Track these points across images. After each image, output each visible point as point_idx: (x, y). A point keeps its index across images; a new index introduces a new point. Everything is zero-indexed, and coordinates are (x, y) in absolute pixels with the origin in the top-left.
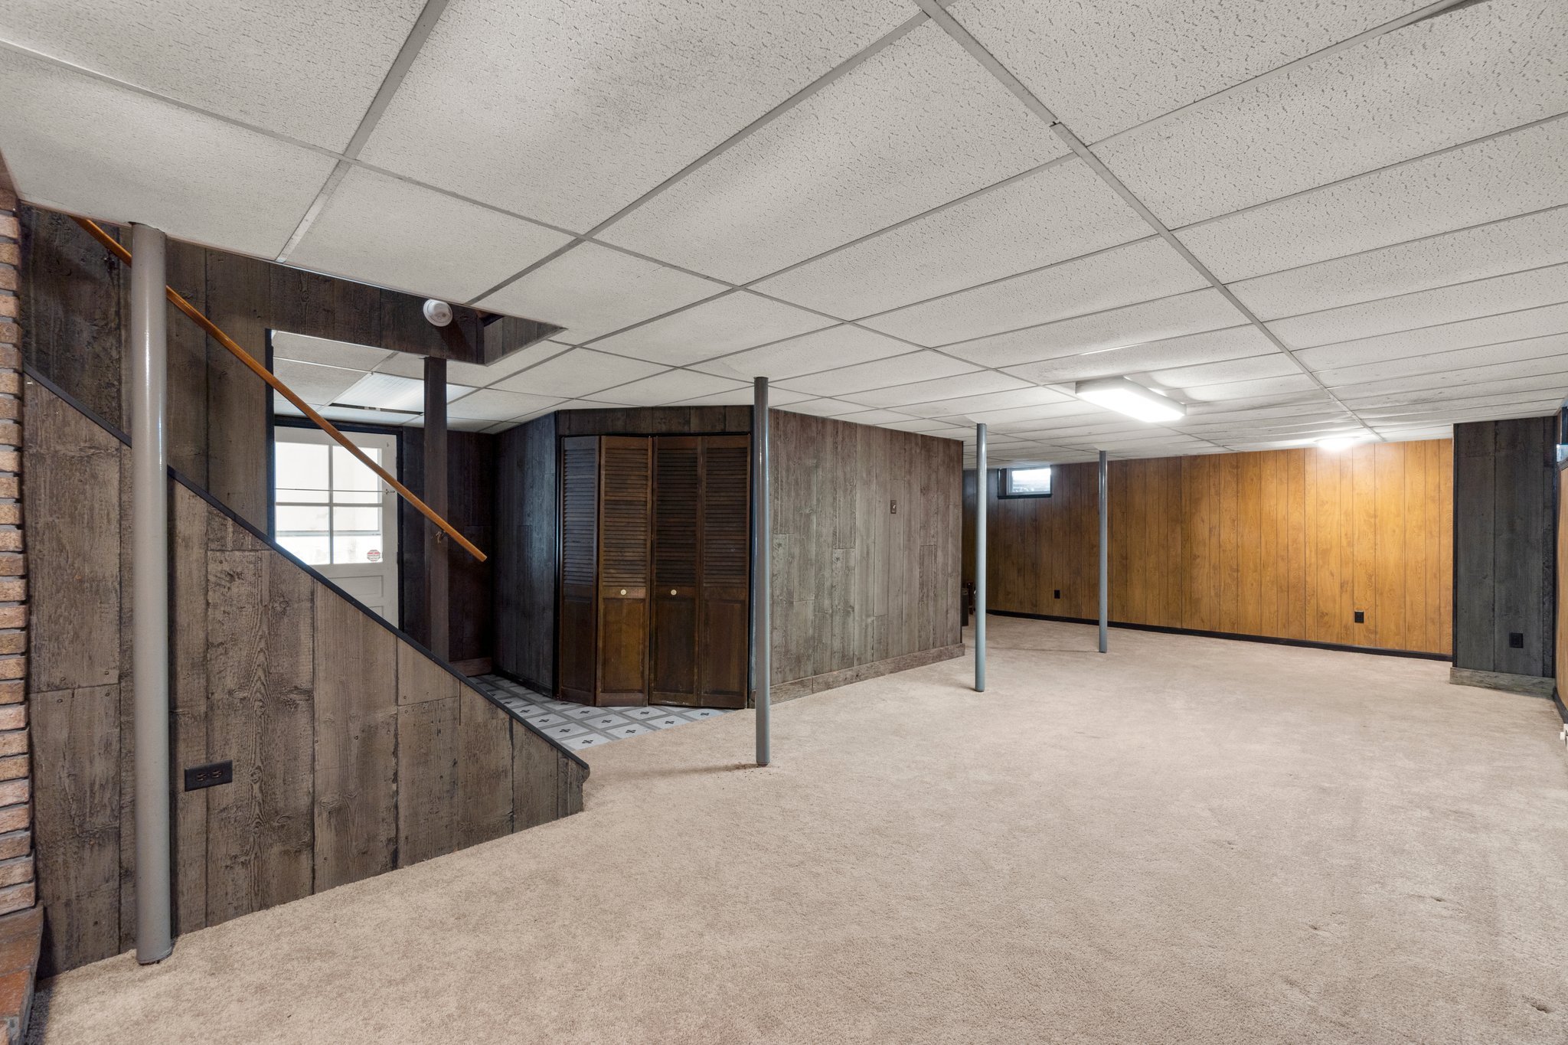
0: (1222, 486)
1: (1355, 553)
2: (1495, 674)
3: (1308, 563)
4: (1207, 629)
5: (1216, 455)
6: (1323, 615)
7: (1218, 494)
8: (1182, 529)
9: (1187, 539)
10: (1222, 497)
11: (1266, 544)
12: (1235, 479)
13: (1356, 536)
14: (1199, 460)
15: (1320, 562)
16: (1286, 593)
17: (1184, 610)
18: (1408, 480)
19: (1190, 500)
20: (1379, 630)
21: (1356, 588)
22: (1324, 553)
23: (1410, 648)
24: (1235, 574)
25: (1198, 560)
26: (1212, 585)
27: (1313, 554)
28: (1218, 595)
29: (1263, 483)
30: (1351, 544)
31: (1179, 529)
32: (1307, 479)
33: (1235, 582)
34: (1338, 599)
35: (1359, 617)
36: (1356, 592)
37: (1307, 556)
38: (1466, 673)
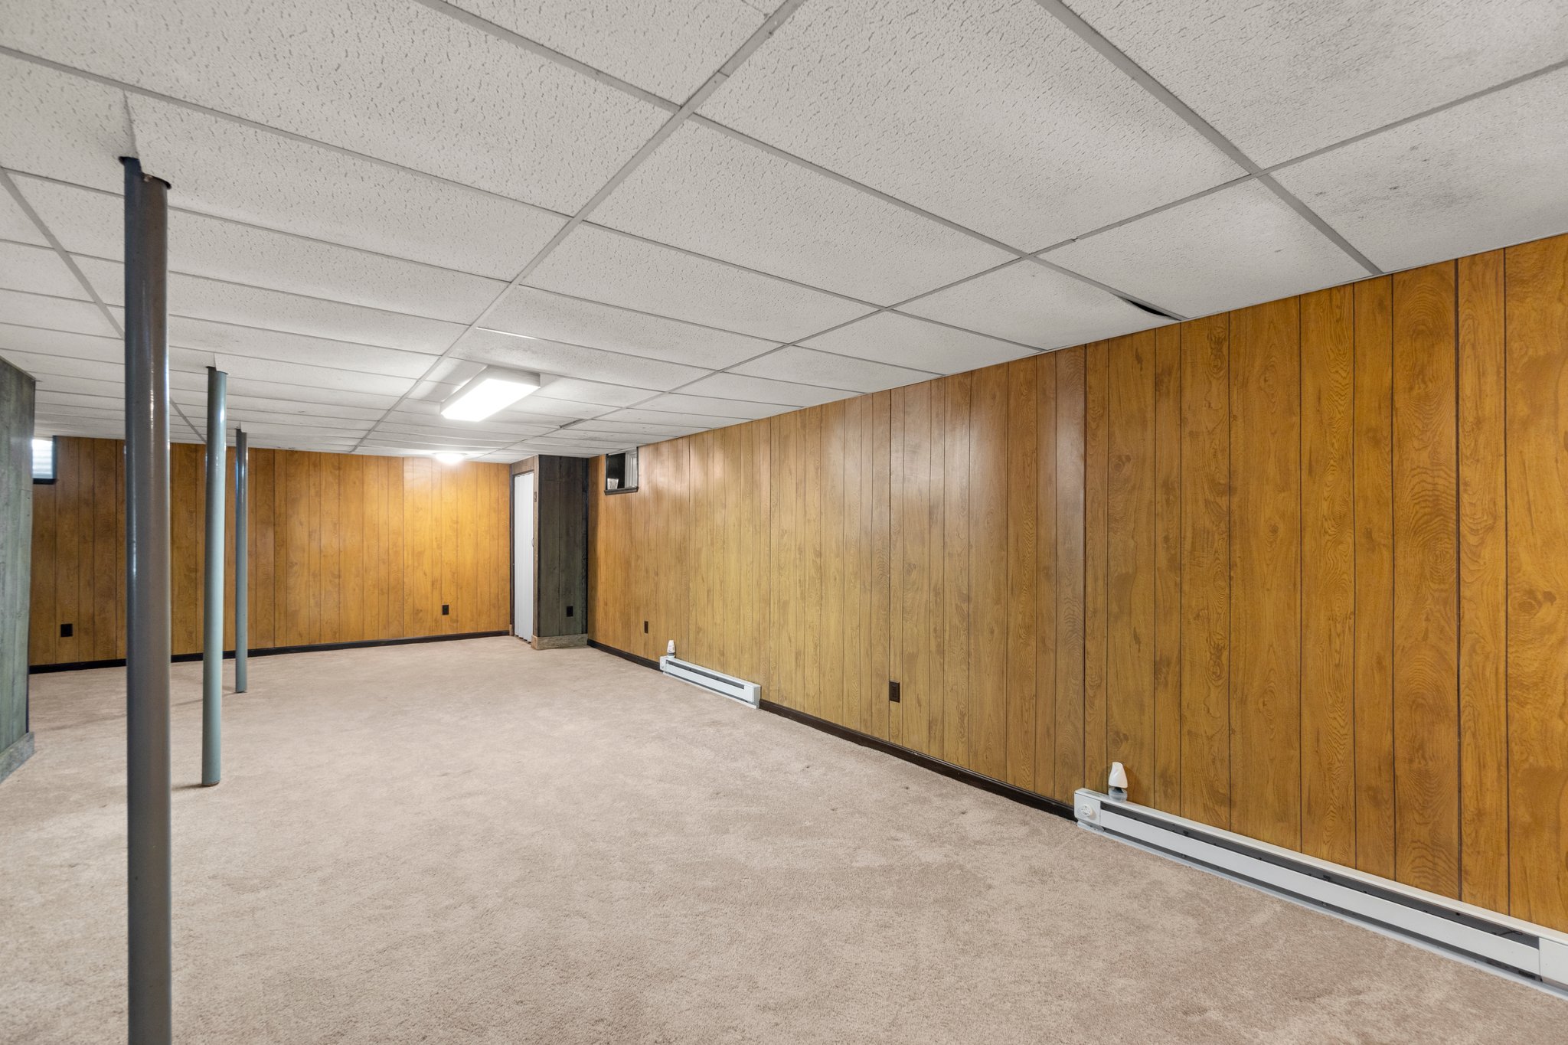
0: (323, 487)
1: (443, 554)
2: (561, 637)
3: (406, 565)
4: (305, 643)
5: (316, 453)
6: (418, 612)
7: (318, 494)
8: (275, 533)
9: (282, 544)
10: (323, 499)
11: (368, 548)
12: (337, 481)
13: (443, 540)
14: (296, 456)
15: (416, 564)
16: (386, 595)
17: (277, 626)
18: (479, 494)
19: (286, 501)
20: (459, 619)
21: (443, 585)
22: (418, 555)
23: (480, 630)
24: (337, 580)
25: (295, 568)
26: (311, 594)
27: (410, 556)
28: (318, 605)
29: (365, 487)
30: (440, 547)
31: (270, 534)
32: (405, 486)
33: (337, 589)
34: (430, 595)
35: (445, 610)
36: (443, 589)
37: (405, 558)
38: (546, 640)
